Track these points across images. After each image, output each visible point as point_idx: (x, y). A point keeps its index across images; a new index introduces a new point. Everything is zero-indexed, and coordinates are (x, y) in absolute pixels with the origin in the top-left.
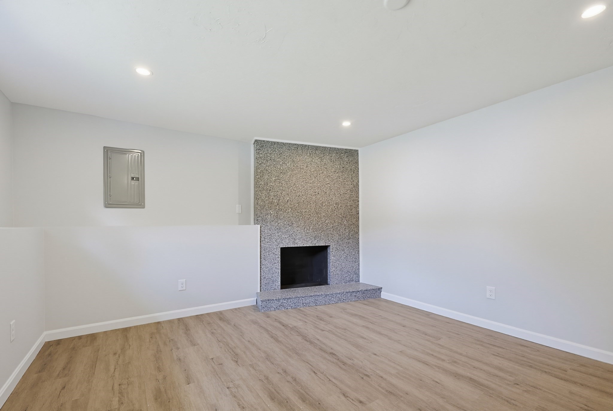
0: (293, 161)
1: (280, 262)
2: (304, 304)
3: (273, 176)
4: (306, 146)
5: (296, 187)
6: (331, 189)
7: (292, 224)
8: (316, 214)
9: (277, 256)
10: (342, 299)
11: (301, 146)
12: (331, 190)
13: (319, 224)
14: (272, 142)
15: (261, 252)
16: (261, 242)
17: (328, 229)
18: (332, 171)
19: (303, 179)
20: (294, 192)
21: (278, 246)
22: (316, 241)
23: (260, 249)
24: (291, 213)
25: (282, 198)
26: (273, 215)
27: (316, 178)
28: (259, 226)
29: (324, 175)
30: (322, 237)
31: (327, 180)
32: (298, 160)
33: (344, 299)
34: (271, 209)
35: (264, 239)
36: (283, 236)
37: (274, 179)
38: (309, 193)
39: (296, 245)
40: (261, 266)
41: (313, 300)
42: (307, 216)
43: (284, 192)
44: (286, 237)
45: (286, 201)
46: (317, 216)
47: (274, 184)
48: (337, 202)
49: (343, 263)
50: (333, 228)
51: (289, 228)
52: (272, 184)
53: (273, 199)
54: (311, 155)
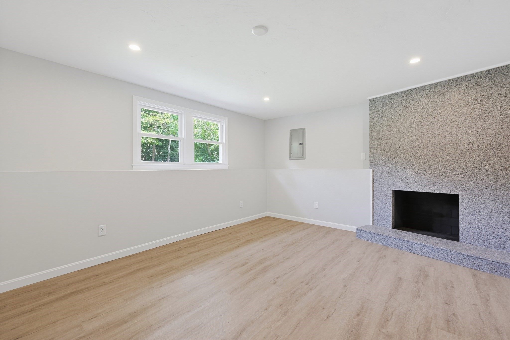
0: (406, 107)
1: (391, 203)
2: (396, 246)
3: (384, 126)
4: (421, 87)
5: (409, 132)
6: (460, 126)
7: (405, 168)
8: (436, 158)
9: (388, 198)
10: (449, 259)
11: (415, 90)
12: (460, 128)
13: (440, 168)
14: (383, 97)
15: (373, 192)
16: (373, 183)
17: (455, 174)
18: (462, 104)
19: (418, 122)
20: (406, 137)
21: (390, 188)
22: (436, 187)
23: (373, 189)
24: (404, 158)
25: (393, 144)
26: (384, 160)
27: (436, 118)
28: (371, 170)
29: (447, 113)
30: (445, 183)
31: (453, 117)
32: (412, 105)
33: (452, 260)
34: (382, 155)
35: (376, 181)
36: (395, 179)
37: (385, 128)
38: (426, 136)
39: (409, 189)
40: (373, 203)
41: (406, 245)
42: (423, 160)
43: (395, 139)
44: (398, 180)
45: (398, 147)
46: (437, 160)
47: (385, 133)
48: (471, 141)
49: (483, 220)
50: (463, 174)
51: (401, 172)
52: (383, 133)
53: (384, 146)
54: (429, 95)
